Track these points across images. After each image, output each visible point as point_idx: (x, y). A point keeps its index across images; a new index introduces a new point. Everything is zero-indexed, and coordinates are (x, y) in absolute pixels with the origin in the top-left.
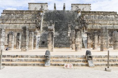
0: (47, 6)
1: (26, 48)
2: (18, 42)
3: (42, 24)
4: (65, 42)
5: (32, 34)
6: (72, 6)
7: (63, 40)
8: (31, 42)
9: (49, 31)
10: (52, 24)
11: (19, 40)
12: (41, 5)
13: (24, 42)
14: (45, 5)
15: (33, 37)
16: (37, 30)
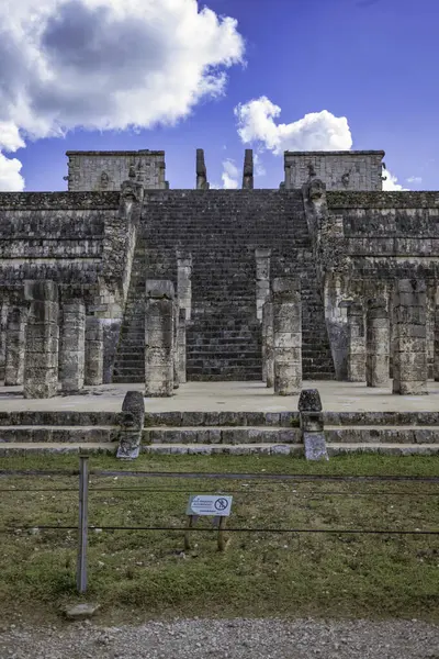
0: (162, 166)
1: (47, 383)
2: (14, 353)
3: (130, 263)
4: (242, 348)
5: (76, 313)
6: (287, 166)
7: (234, 342)
8: (72, 354)
9: (152, 301)
10: (179, 262)
11: (16, 341)
12: (128, 160)
13: (35, 356)
14: (154, 159)
15: (82, 328)
16: (106, 292)
